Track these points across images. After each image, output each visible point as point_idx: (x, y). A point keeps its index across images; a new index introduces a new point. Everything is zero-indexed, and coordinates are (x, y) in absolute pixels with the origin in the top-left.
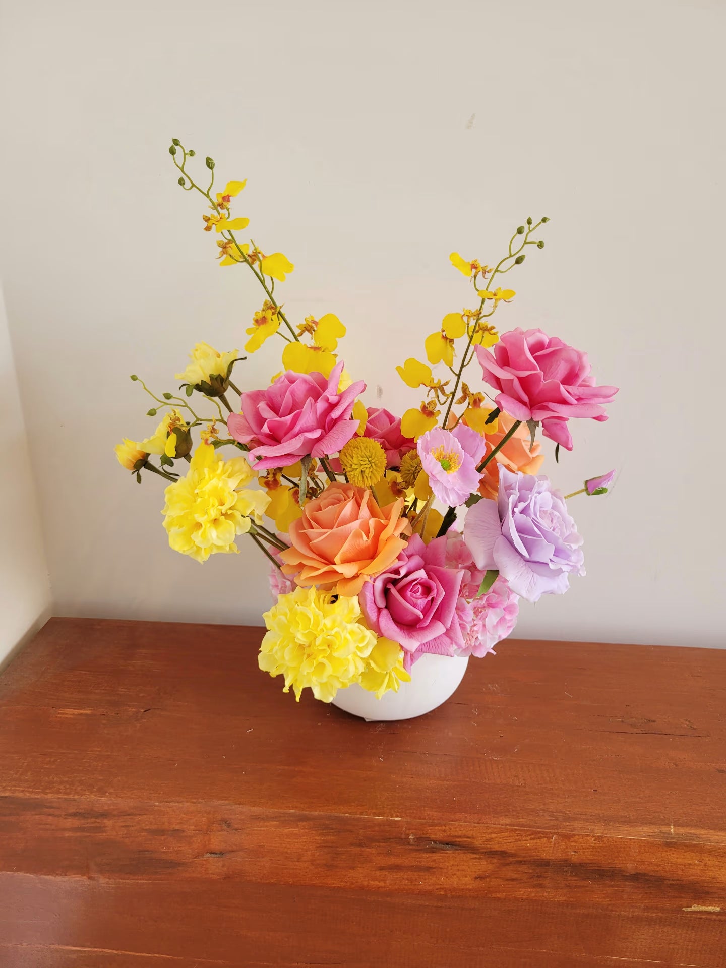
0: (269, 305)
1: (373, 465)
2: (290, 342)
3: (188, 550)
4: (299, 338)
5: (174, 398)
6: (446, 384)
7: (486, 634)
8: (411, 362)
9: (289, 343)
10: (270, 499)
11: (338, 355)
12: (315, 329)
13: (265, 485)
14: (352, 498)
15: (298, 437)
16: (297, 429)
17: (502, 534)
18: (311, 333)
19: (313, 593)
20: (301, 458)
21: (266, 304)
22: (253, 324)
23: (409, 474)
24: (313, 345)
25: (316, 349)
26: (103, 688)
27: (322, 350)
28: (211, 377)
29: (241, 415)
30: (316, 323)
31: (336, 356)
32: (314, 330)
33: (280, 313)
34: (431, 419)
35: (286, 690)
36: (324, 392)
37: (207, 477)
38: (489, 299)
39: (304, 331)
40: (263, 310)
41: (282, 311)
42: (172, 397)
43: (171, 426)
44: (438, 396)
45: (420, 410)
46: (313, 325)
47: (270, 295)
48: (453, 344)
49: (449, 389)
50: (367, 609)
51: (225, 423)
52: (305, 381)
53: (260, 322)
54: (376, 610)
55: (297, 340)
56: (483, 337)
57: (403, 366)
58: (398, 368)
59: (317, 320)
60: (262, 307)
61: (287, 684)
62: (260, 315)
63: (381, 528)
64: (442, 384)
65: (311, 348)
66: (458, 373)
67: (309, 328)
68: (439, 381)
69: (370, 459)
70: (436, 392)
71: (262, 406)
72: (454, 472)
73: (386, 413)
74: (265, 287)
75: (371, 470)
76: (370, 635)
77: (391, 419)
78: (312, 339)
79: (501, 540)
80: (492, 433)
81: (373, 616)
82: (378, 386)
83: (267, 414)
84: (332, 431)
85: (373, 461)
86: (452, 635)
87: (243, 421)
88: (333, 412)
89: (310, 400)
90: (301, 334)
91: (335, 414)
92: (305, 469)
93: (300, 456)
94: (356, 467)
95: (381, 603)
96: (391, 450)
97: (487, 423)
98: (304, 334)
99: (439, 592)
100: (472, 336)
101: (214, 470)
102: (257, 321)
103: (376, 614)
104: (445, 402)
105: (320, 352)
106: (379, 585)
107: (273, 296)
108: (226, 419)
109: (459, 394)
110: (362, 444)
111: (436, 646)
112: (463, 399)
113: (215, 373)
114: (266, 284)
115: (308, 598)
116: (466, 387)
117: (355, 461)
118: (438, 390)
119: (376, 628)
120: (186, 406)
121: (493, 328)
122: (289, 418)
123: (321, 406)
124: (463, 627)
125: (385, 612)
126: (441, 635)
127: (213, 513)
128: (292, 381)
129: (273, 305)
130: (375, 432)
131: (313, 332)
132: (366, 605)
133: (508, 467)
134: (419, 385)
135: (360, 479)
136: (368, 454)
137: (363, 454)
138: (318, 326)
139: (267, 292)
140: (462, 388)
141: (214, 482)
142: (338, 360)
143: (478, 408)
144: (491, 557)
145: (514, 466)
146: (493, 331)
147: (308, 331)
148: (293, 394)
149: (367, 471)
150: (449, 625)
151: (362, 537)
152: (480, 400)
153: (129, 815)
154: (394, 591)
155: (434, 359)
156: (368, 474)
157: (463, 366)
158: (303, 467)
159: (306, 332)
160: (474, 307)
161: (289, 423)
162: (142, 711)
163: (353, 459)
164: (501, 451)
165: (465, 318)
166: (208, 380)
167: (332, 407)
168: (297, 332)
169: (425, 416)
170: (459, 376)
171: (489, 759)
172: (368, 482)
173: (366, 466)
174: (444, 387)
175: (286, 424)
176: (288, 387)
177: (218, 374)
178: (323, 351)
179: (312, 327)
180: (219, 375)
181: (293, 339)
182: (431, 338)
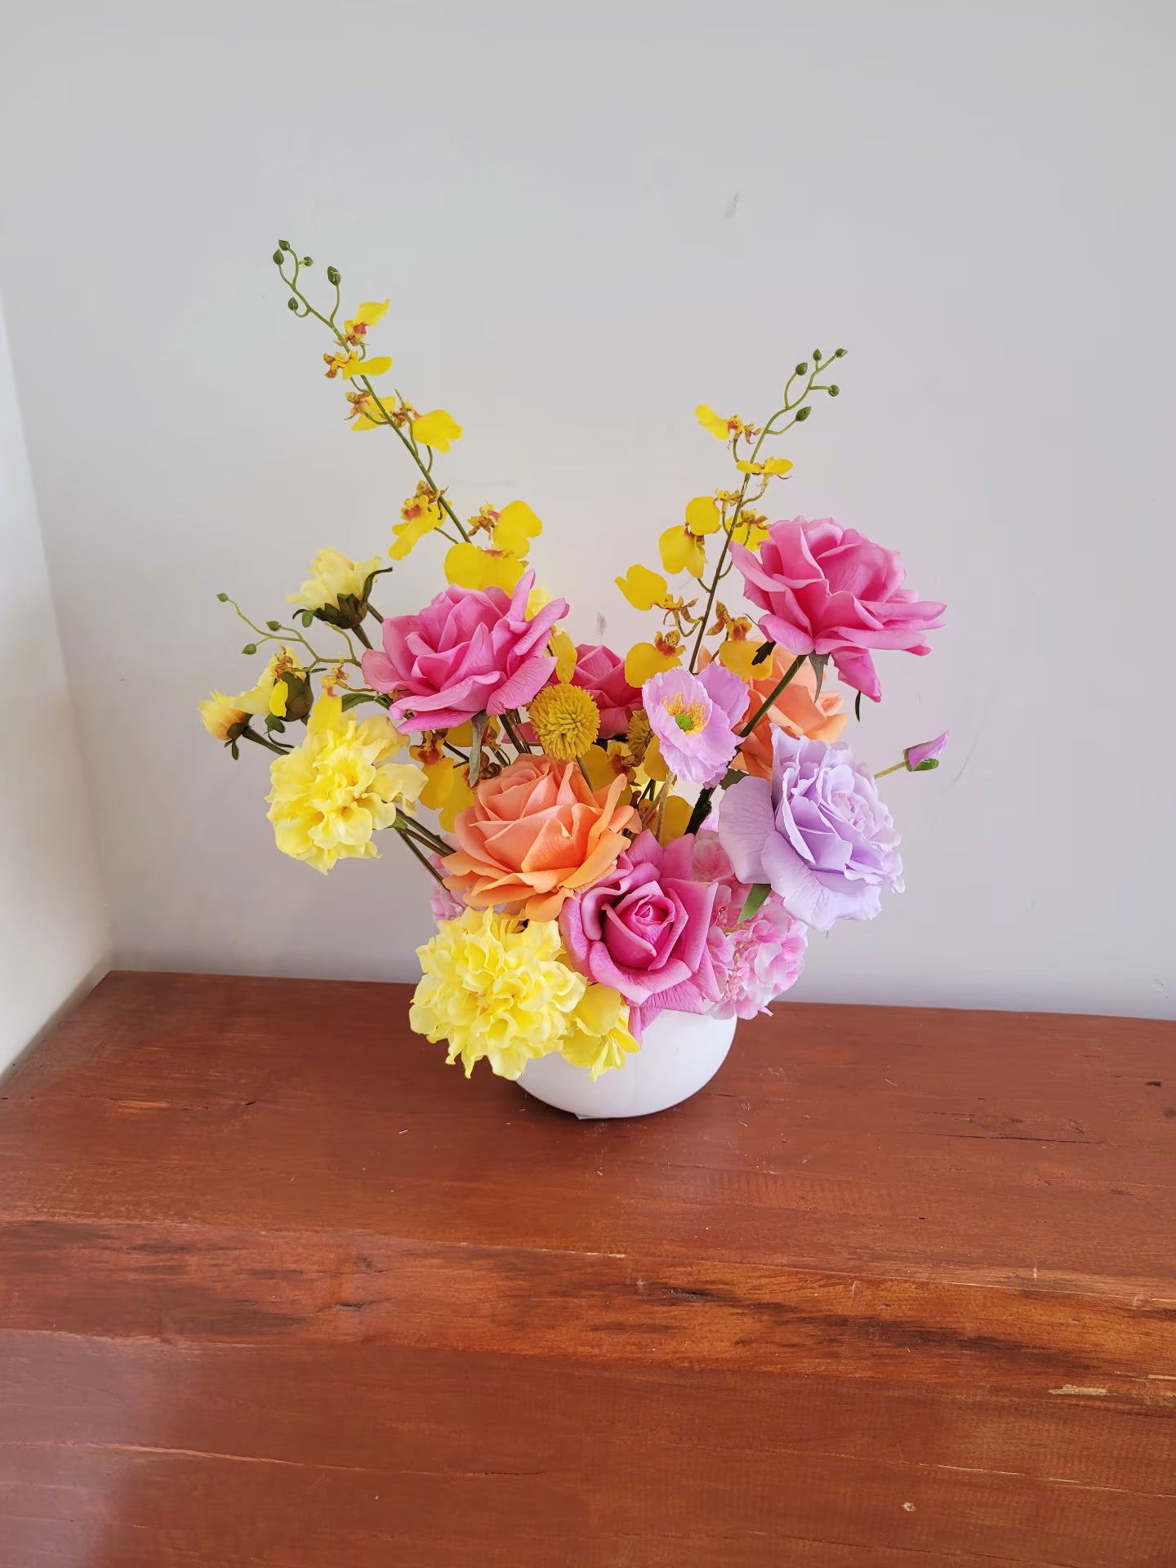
0: (425, 489)
1: (579, 724)
2: (456, 543)
3: (303, 853)
4: (470, 538)
5: (284, 628)
6: (692, 604)
7: (755, 983)
8: (636, 571)
9: (454, 543)
10: (426, 778)
11: (528, 563)
12: (495, 524)
13: (419, 758)
14: (548, 774)
15: (464, 682)
16: (463, 669)
17: (776, 830)
18: (489, 531)
19: (489, 915)
20: (472, 715)
21: (420, 487)
22: (402, 517)
23: (640, 743)
24: (490, 548)
25: (494, 553)
26: (186, 1071)
27: (505, 555)
28: (340, 598)
29: (382, 653)
30: (496, 515)
31: (525, 563)
32: (493, 526)
33: (441, 500)
34: (671, 658)
35: (450, 1061)
36: (504, 615)
37: (331, 744)
38: (754, 474)
39: (478, 528)
40: (417, 497)
41: (445, 497)
42: (280, 626)
43: (279, 670)
44: (679, 623)
45: (654, 645)
46: (491, 517)
47: (426, 473)
48: (703, 544)
49: (696, 612)
50: (572, 941)
51: (359, 665)
52: (476, 600)
53: (411, 513)
54: (585, 943)
55: (467, 540)
56: (749, 533)
57: (624, 577)
58: (619, 581)
59: (497, 510)
60: (415, 492)
61: (453, 1051)
62: (411, 504)
63: (590, 820)
64: (685, 604)
65: (488, 552)
66: (710, 588)
67: (485, 523)
68: (681, 599)
69: (574, 716)
70: (676, 616)
71: (413, 638)
72: (697, 732)
73: (607, 652)
74: (418, 462)
75: (576, 732)
76: (575, 979)
77: (614, 660)
78: (490, 538)
79: (773, 839)
80: (763, 679)
81: (580, 950)
82: (598, 614)
83: (421, 650)
84: (517, 673)
85: (579, 718)
86: (701, 981)
87: (386, 661)
88: (517, 646)
89: (481, 628)
90: (474, 533)
91: (521, 648)
92: (478, 732)
93: (470, 712)
94: (552, 728)
95: (594, 933)
96: (613, 707)
97: (754, 663)
98: (478, 531)
99: (681, 915)
100: (731, 531)
101: (342, 734)
102: (406, 513)
103: (585, 949)
104: (692, 632)
105: (500, 558)
106: (589, 905)
107: (431, 475)
108: (359, 659)
109: (713, 620)
110: (561, 693)
111: (678, 1000)
112: (719, 627)
113: (346, 592)
114: (420, 457)
115: (482, 924)
116: (722, 610)
117: (552, 719)
118: (680, 613)
119: (585, 969)
120: (301, 640)
121: (763, 519)
122: (450, 654)
123: (498, 636)
124: (717, 970)
125: (599, 946)
126: (684, 982)
127: (340, 797)
128: (456, 600)
129: (431, 489)
130: (589, 681)
131: (492, 529)
132: (570, 935)
133: (787, 731)
134: (651, 606)
135: (560, 746)
136: (571, 708)
137: (564, 709)
138: (500, 519)
139: (421, 468)
140: (717, 611)
141: (342, 750)
142: (527, 569)
143: (742, 642)
144: (758, 862)
145: (797, 729)
146: (764, 524)
147: (485, 527)
148: (457, 619)
149: (569, 735)
150: (697, 967)
151: (560, 831)
152: (745, 629)
153: (221, 1249)
154: (611, 914)
155: (673, 566)
156: (572, 738)
157: (717, 577)
158: (474, 729)
159: (482, 528)
160: (733, 485)
161: (451, 661)
162: (244, 1103)
163: (548, 715)
164: (777, 706)
165: (719, 504)
166: (335, 603)
167: (517, 637)
168: (468, 528)
169: (661, 654)
170: (712, 592)
171: (763, 1174)
172: (571, 751)
173: (566, 727)
174: (689, 609)
175: (446, 663)
176: (450, 608)
177: (350, 593)
178: (506, 557)
179: (489, 520)
180: (352, 595)
181: (461, 539)
182: (668, 535)
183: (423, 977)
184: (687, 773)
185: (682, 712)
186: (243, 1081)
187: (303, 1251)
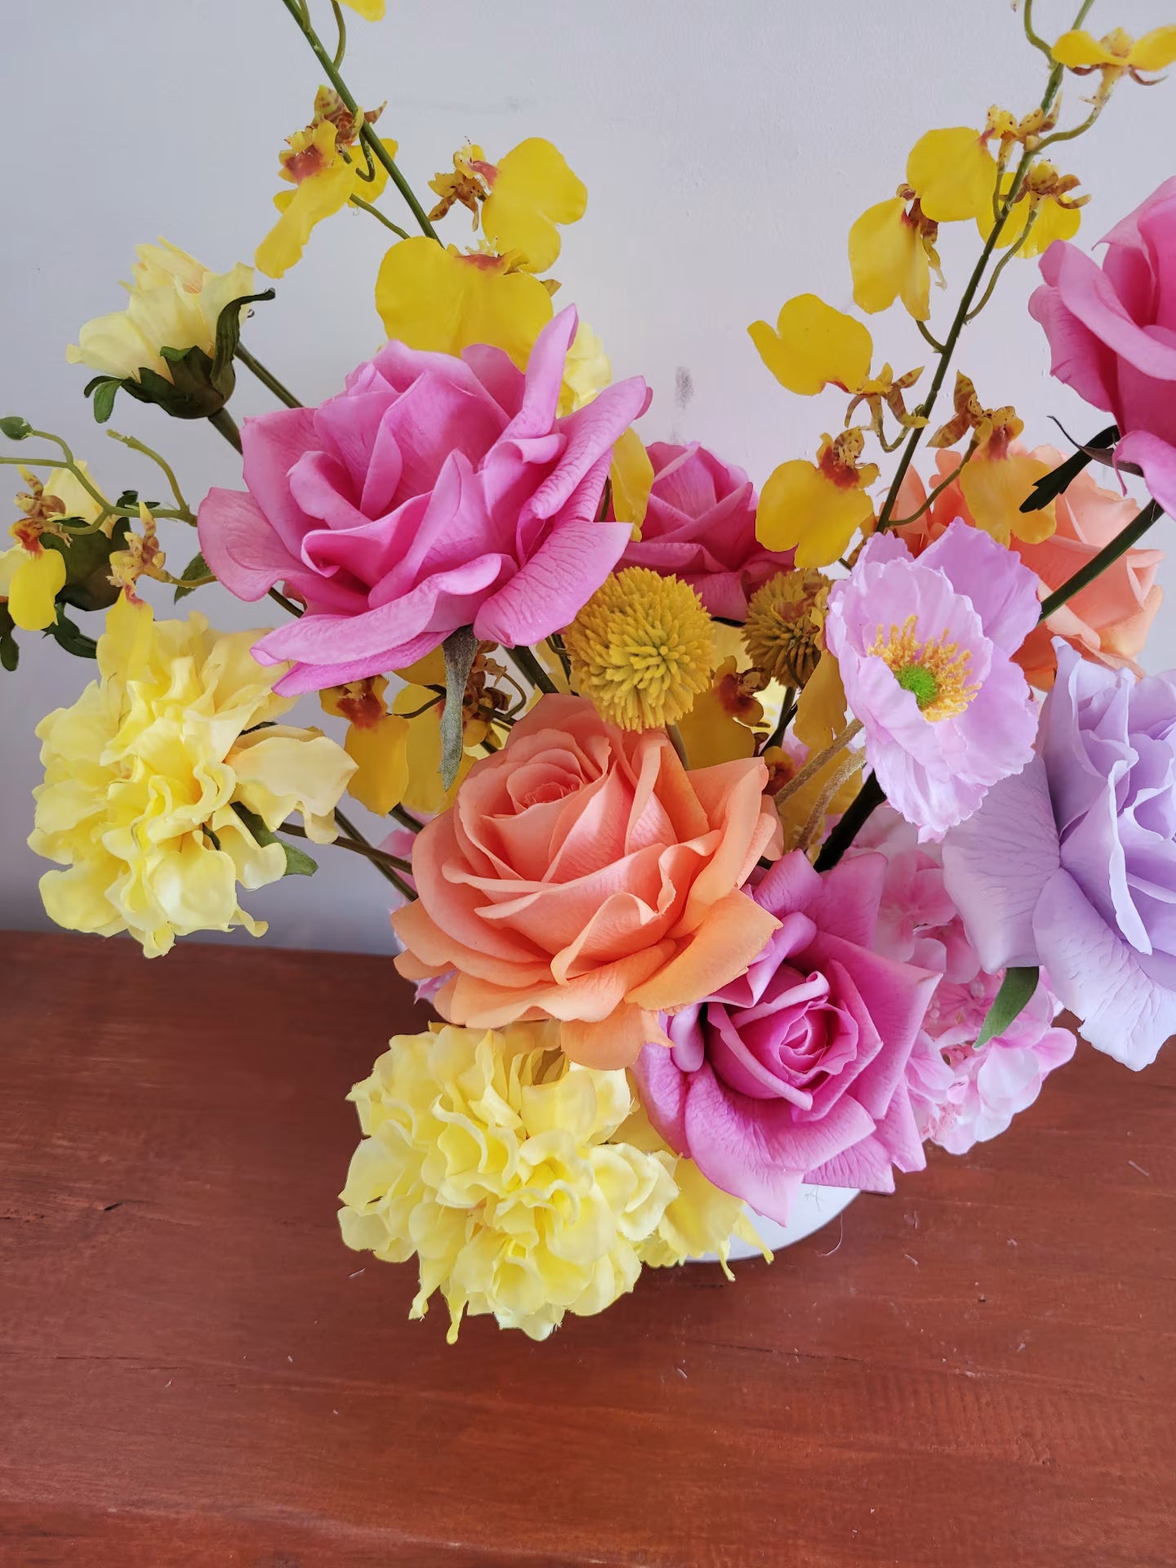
0: (334, 107)
1: (674, 668)
2: (404, 236)
4: (434, 224)
5: (36, 433)
6: (909, 380)
7: (979, 1108)
8: (802, 309)
9: (399, 239)
10: (352, 765)
11: (559, 285)
12: (488, 191)
14: (608, 772)
15: (416, 593)
16: (416, 559)
17: (1061, 866)
18: (474, 208)
19: (486, 1054)
20: (442, 638)
21: (322, 103)
22: (282, 174)
23: (772, 647)
24: (476, 248)
25: (485, 262)
27: (508, 267)
28: (166, 353)
29: (242, 493)
30: (489, 171)
31: (552, 286)
32: (482, 198)
33: (366, 135)
34: (850, 494)
35: (419, 1308)
36: (512, 417)
37: (138, 707)
38: (1078, 71)
39: (449, 201)
40: (315, 125)
41: (375, 126)
42: (28, 429)
43: (30, 531)
44: (881, 424)
45: (817, 466)
46: (479, 176)
47: (330, 68)
48: (934, 240)
49: (913, 398)
50: (652, 1089)
51: (193, 521)
52: (445, 383)
53: (300, 165)
54: (675, 1082)
55: (430, 233)
56: (1032, 215)
57: (773, 323)
58: (758, 331)
59: (492, 160)
60: (310, 115)
62: (297, 147)
63: (693, 868)
64: (895, 380)
65: (472, 259)
66: (943, 342)
67: (466, 189)
68: (887, 370)
69: (664, 650)
70: (876, 409)
71: (304, 471)
72: (952, 711)
73: (706, 459)
74: (312, 39)
75: (666, 686)
76: (655, 1166)
77: (722, 480)
78: (476, 227)
80: (1039, 539)
81: (666, 1102)
83: (321, 500)
84: (537, 558)
85: (676, 655)
86: (891, 1136)
87: (252, 518)
88: (540, 496)
89: (454, 462)
90: (441, 212)
91: (547, 503)
92: (457, 674)
93: (438, 633)
94: (617, 678)
95: (691, 1061)
96: (719, 572)
97: (1025, 508)
98: (452, 208)
99: (867, 1041)
100: (1005, 211)
101: (163, 680)
102: (290, 163)
103: (676, 1096)
104: (899, 441)
105: (499, 275)
106: (686, 1019)
107: (342, 72)
108: (194, 511)
109: (945, 411)
110: (636, 596)
111: (847, 1172)
112: (956, 429)
113: (182, 344)
114: (315, 25)
116: (965, 390)
117: (615, 656)
118: (884, 403)
119: (677, 1140)
120: (69, 465)
121: (1071, 183)
122: (384, 527)
123: (496, 475)
124: (918, 1102)
125: (703, 1087)
126: (863, 1142)
128: (401, 380)
129: (348, 111)
130: (676, 523)
131: (480, 203)
132: (647, 1079)
133: (1076, 643)
134: (823, 387)
135: (631, 711)
136: (658, 633)
137: (641, 633)
138: (496, 180)
139: (317, 53)
140: (957, 392)
142: (559, 301)
143: (1002, 460)
144: (1025, 933)
145: (1092, 640)
146: (1068, 196)
147: (465, 199)
148: (401, 432)
149: (654, 690)
150: (882, 1112)
151: (636, 907)
152: (1010, 433)
154: (730, 1038)
155: (873, 294)
156: (658, 697)
157: (962, 318)
158: (449, 667)
159: (458, 202)
160: (1023, 107)
161: (386, 540)
162: (101, 1208)
163: (607, 647)
164: (1067, 604)
165: (994, 145)
166: (160, 368)
167: (539, 474)
168: (429, 201)
169: (830, 483)
170: (946, 351)
171: (954, 1375)
172: (655, 719)
173: (648, 676)
174: (904, 391)
175: (377, 544)
176: (388, 401)
177: (191, 346)
178: (509, 272)
179: (475, 185)
180: (196, 349)
181: (414, 229)
182: (870, 222)
183: (363, 1143)
184: (921, 802)
185: (913, 658)
186: (103, 1159)
187: (180, 1543)
